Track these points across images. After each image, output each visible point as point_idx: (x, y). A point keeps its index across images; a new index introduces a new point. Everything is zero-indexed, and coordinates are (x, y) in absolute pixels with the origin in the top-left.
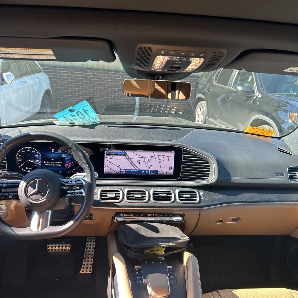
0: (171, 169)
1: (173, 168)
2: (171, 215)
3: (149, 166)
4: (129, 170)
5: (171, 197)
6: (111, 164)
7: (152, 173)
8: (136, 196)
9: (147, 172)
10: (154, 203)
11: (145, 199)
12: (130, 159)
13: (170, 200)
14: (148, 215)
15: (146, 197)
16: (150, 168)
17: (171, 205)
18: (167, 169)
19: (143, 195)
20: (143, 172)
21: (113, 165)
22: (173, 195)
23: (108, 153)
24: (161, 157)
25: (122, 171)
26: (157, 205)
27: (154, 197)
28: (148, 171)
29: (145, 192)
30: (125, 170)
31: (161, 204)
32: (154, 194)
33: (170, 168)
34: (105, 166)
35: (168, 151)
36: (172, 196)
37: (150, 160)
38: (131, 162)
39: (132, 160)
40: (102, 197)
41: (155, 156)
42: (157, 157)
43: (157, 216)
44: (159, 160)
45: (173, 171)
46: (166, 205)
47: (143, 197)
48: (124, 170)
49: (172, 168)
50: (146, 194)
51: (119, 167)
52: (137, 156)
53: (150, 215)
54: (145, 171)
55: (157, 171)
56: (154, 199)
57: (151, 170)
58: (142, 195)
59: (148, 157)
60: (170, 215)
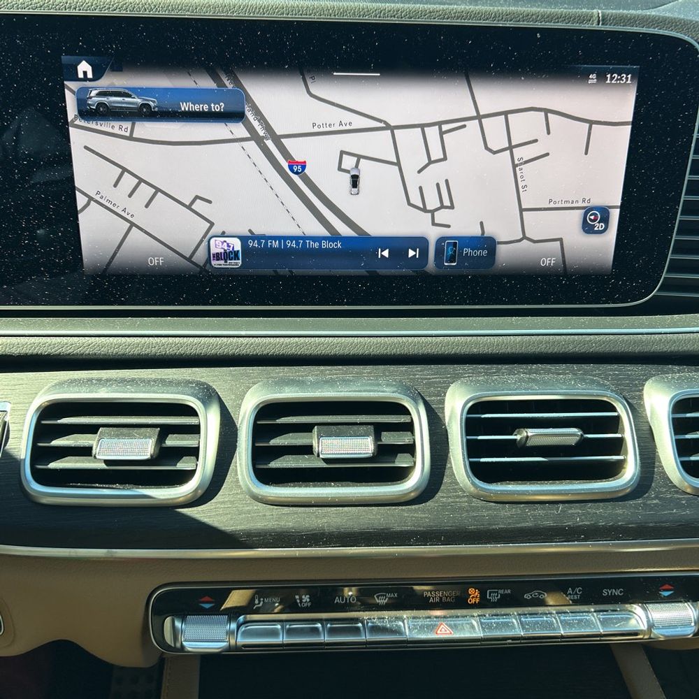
0: (599, 226)
1: (615, 215)
2: (617, 592)
3: (432, 203)
4: (276, 244)
5: (617, 446)
6: (129, 182)
7: (452, 259)
8: (331, 447)
9: (411, 253)
10: (476, 503)
11: (400, 475)
12: (277, 140)
13: (612, 470)
14: (435, 597)
15: (410, 449)
16: (441, 217)
17: (621, 514)
18: (568, 228)
19: (389, 438)
20: (386, 253)
21: (146, 191)
22: (628, 433)
23: (94, 100)
24: (524, 126)
25: (217, 246)
26: (506, 517)
27: (473, 449)
28: (420, 243)
29: (404, 411)
30: (243, 239)
31: (540, 511)
32: (472, 425)
33: (593, 219)
34: (81, 201)
35: (584, 76)
36: (621, 441)
37: (436, 153)
38: (285, 165)
39: (298, 149)
40: (53, 465)
41: (479, 117)
42: (494, 127)
43: (506, 602)
44: (511, 148)
45: (610, 238)
46: (577, 516)
47: (385, 452)
48: (237, 245)
49: (605, 219)
50: (409, 427)
51: (198, 206)
52: (335, 117)
53: (450, 596)
54: (399, 245)
55: (489, 244)
56: (480, 472)
57: (441, 240)
58: (377, 437)
59: (422, 126)
60: (605, 592)
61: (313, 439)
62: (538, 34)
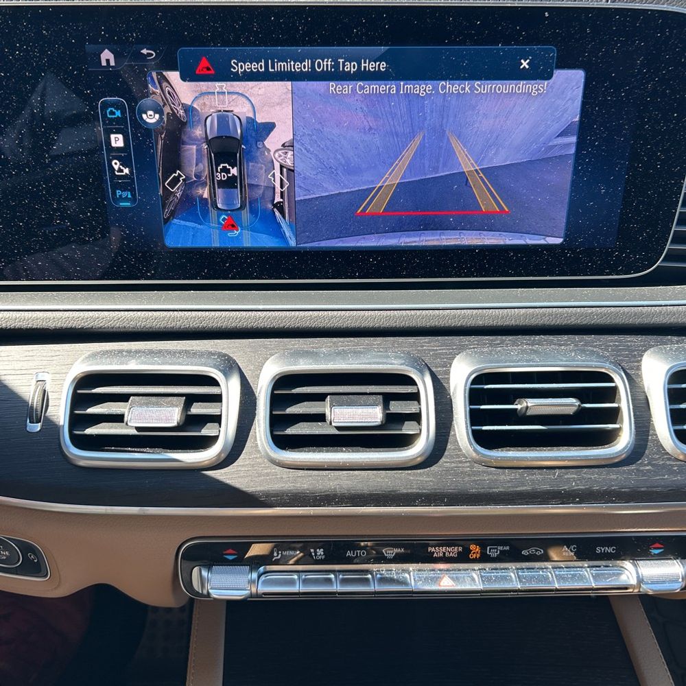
2: (610, 550)
5: (613, 415)
10: (478, 467)
14: (438, 552)
15: (416, 417)
17: (615, 479)
19: (397, 407)
22: (624, 403)
26: (505, 481)
27: (476, 418)
29: (410, 381)
31: (538, 476)
32: (475, 396)
36: (617, 411)
43: (505, 558)
46: (574, 482)
47: (393, 419)
53: (453, 551)
56: (482, 439)
58: (386, 406)
60: (598, 550)
61: (325, 408)
62: (546, 13)
